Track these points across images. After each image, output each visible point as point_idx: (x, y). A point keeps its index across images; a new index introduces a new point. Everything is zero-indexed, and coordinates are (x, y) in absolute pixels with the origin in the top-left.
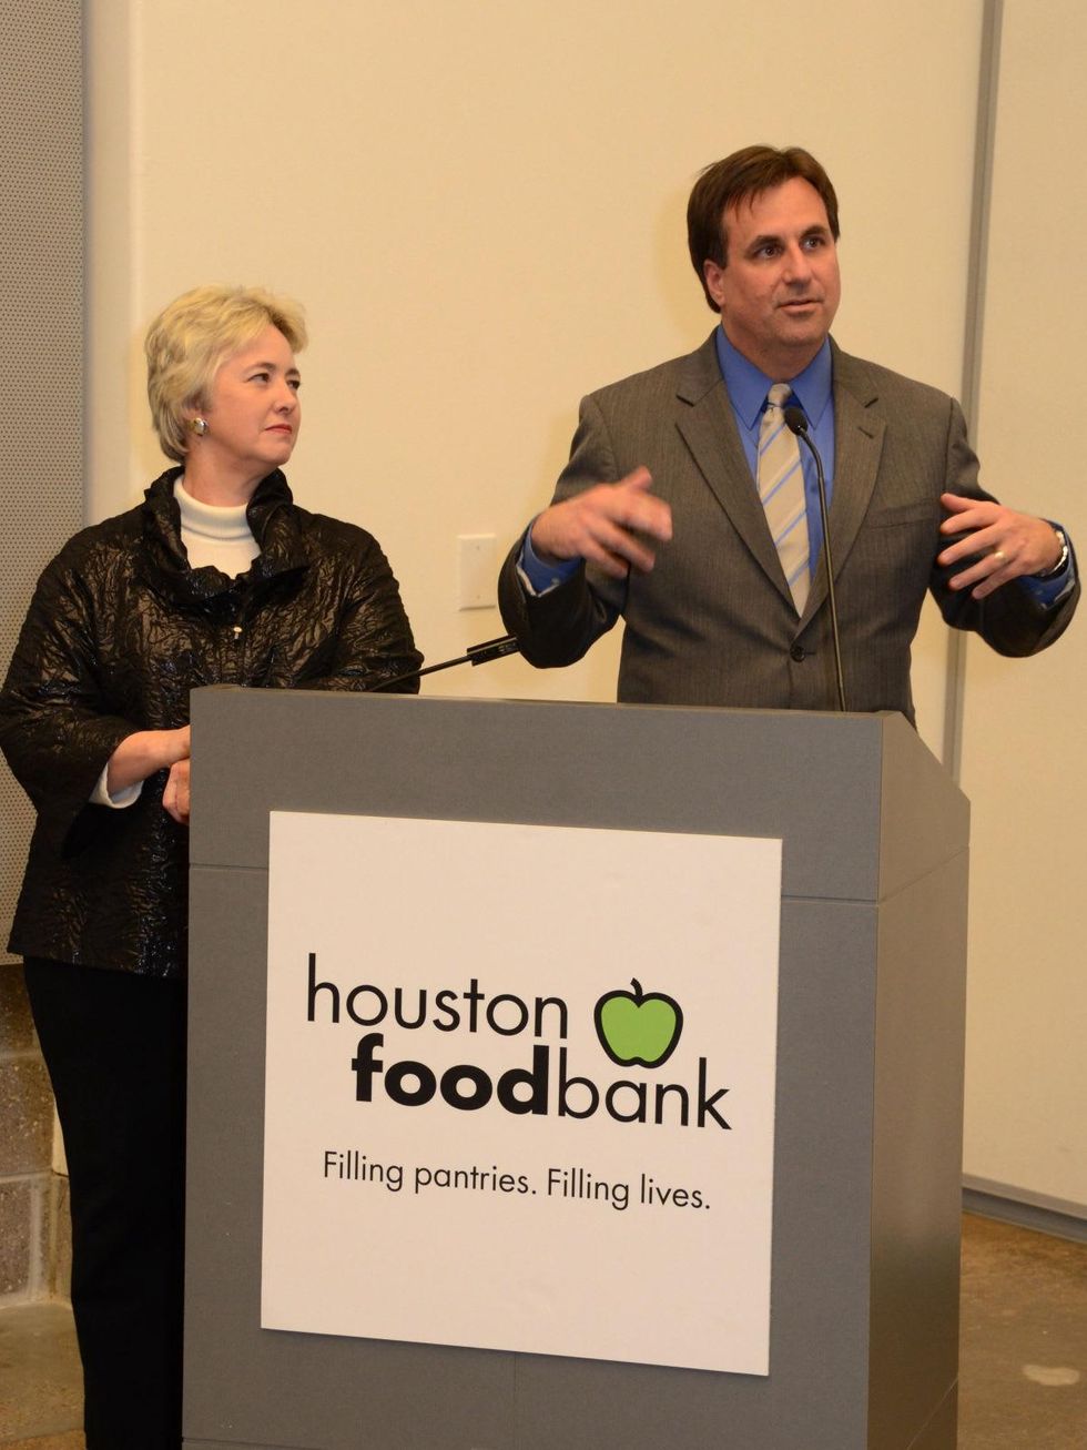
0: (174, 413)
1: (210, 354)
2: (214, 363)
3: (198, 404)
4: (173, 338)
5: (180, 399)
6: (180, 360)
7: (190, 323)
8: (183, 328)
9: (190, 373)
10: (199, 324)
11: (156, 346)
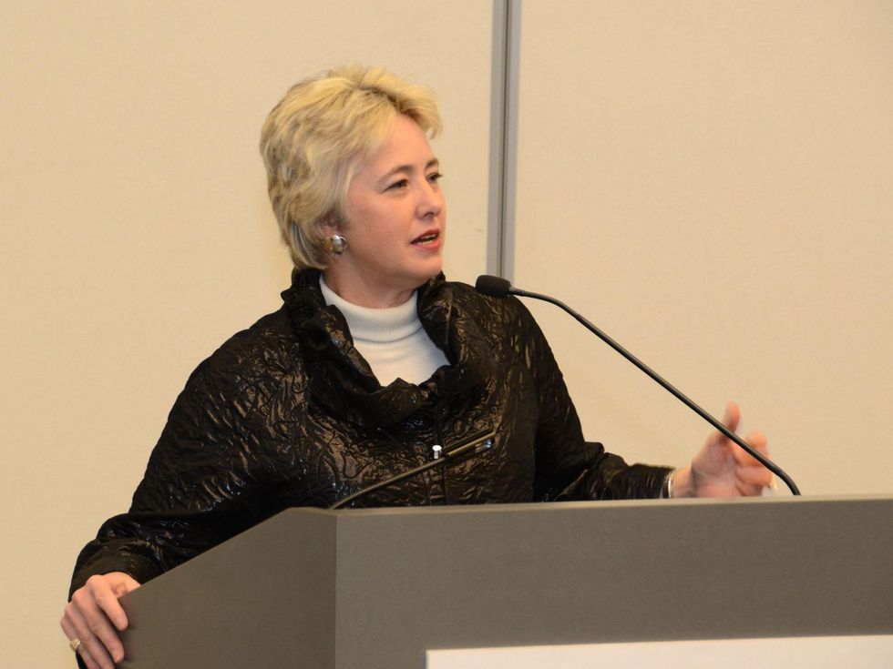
0: (307, 234)
1: (338, 167)
2: (345, 178)
3: (332, 221)
4: (293, 151)
5: (312, 219)
6: (306, 175)
7: (311, 131)
8: (303, 139)
9: (319, 189)
10: (320, 134)
11: (274, 157)
